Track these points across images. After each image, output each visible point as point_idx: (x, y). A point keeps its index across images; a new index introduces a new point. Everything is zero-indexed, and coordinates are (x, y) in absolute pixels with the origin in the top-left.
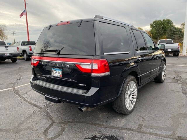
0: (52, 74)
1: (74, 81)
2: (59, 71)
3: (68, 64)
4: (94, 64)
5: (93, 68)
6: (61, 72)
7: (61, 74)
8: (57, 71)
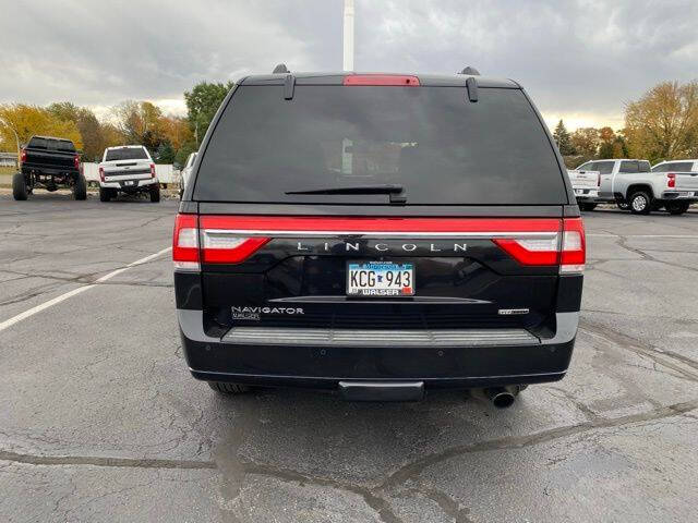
0: (352, 289)
1: (480, 302)
2: (396, 274)
3: (460, 240)
4: (566, 233)
5: (565, 249)
6: (404, 277)
7: (404, 281)
8: (383, 273)
